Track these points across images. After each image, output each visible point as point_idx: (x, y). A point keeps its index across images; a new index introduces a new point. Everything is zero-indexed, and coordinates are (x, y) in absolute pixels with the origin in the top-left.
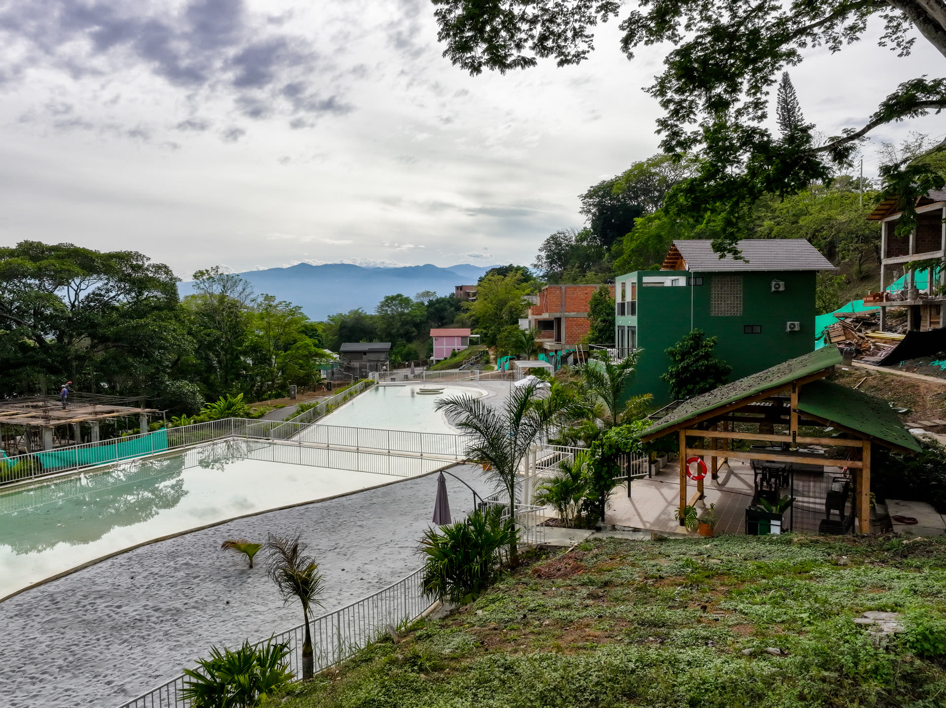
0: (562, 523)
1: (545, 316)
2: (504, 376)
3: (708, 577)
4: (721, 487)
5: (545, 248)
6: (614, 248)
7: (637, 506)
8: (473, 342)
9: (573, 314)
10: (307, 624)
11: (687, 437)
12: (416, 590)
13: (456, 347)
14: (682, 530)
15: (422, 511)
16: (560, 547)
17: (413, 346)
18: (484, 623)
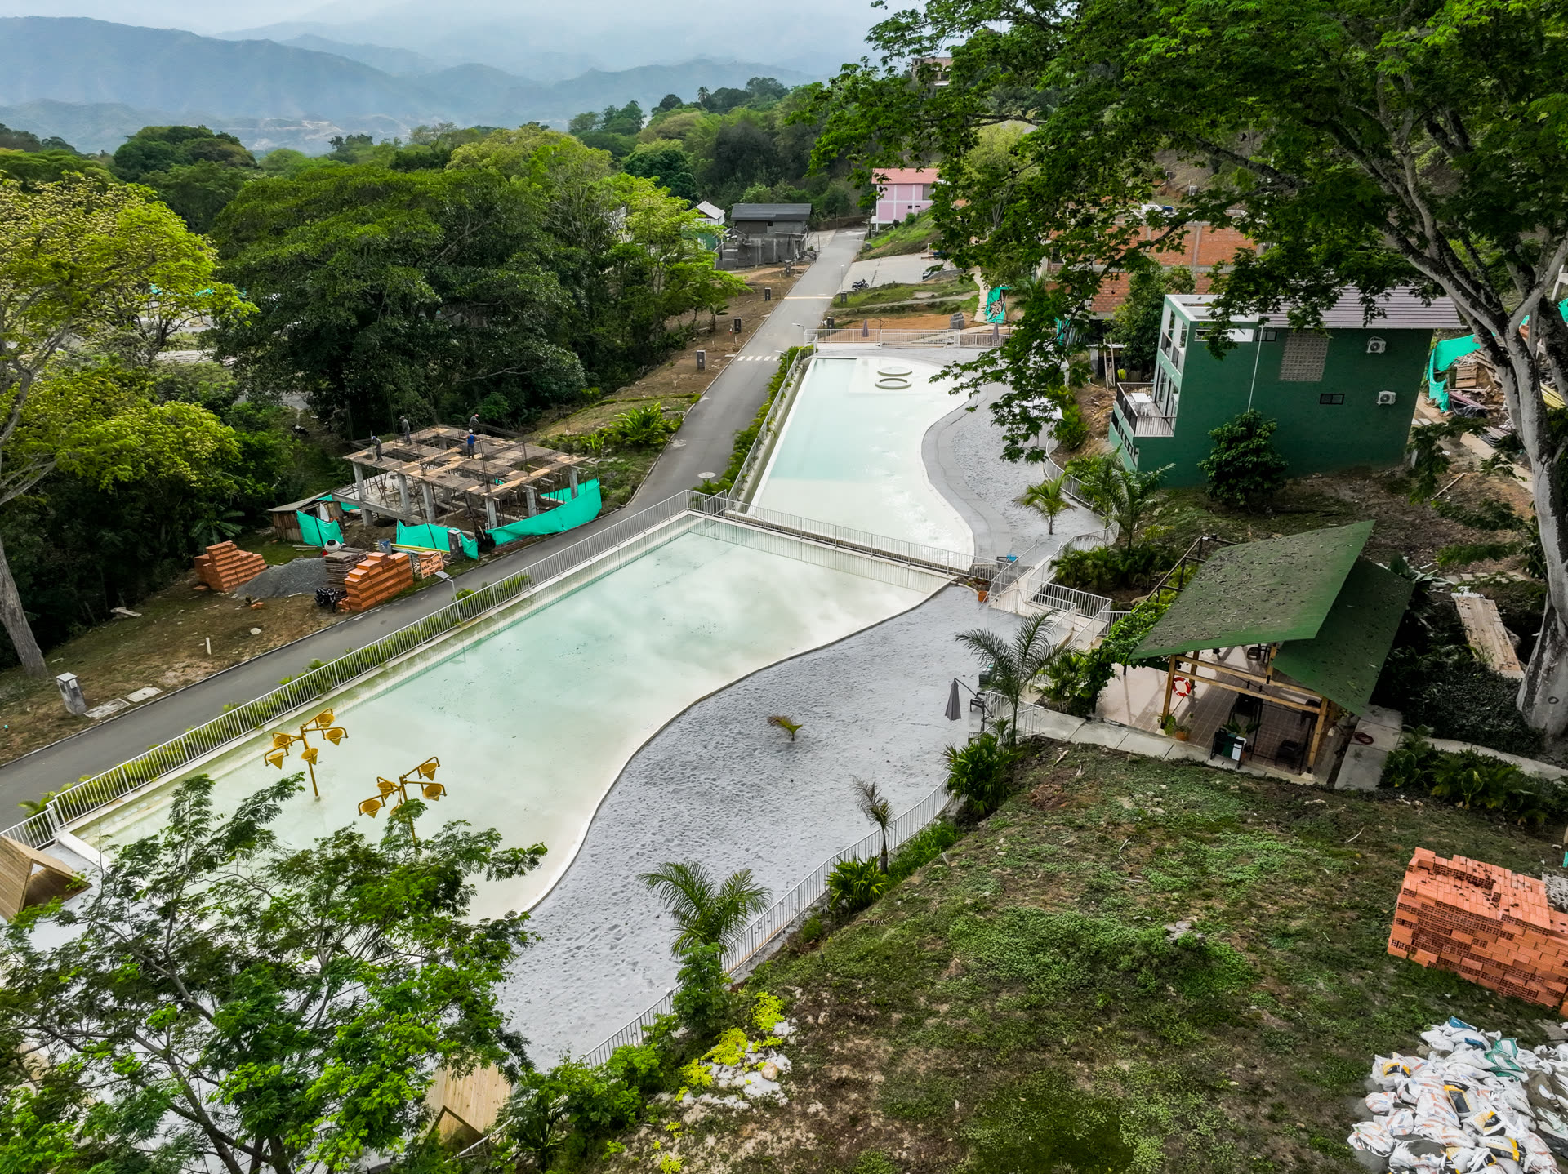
0: (1057, 701)
2: (996, 338)
7: (1129, 690)
13: (914, 203)
14: (1161, 732)
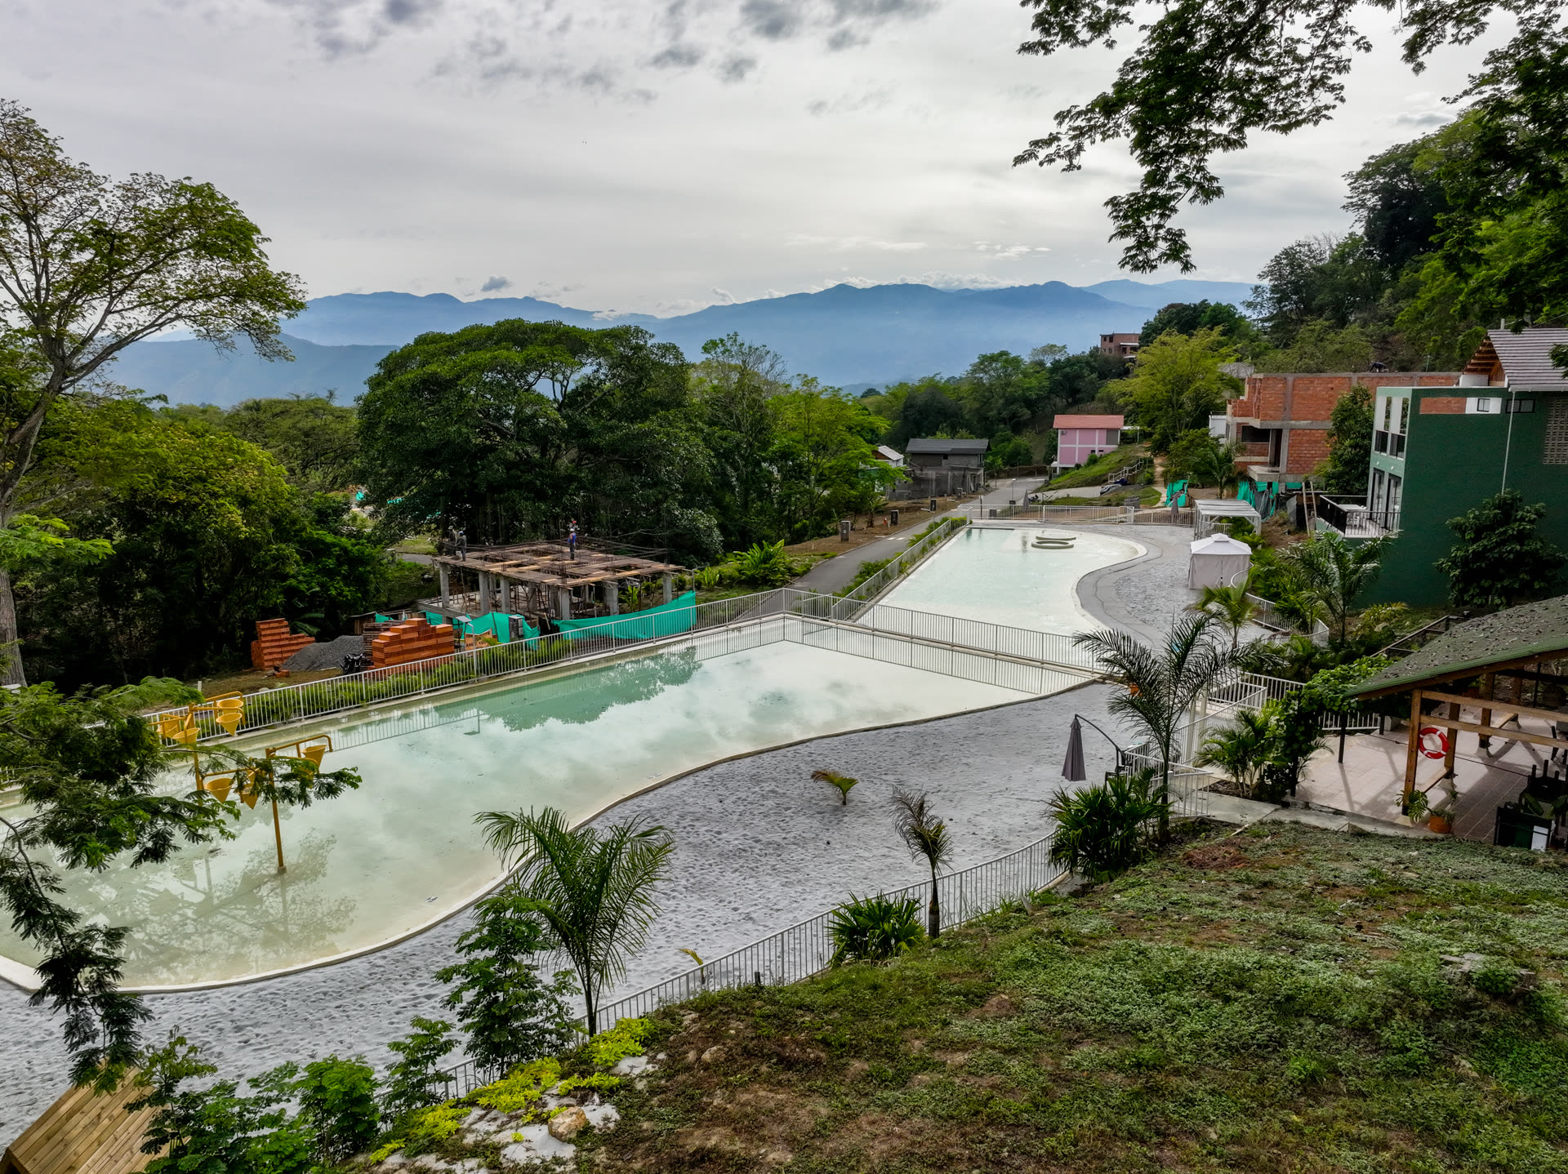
0: (1237, 791)
1: (1256, 423)
2: (1176, 517)
3: (1393, 893)
4: (1491, 760)
5: (1271, 273)
6: (1405, 277)
7: (1349, 778)
8: (1126, 439)
9: (1303, 423)
10: (935, 880)
11: (1422, 699)
12: (1041, 857)
13: (1097, 447)
14: (1404, 820)
15: (1045, 752)
16: (1228, 825)
17: (1023, 440)
18: (1122, 909)
